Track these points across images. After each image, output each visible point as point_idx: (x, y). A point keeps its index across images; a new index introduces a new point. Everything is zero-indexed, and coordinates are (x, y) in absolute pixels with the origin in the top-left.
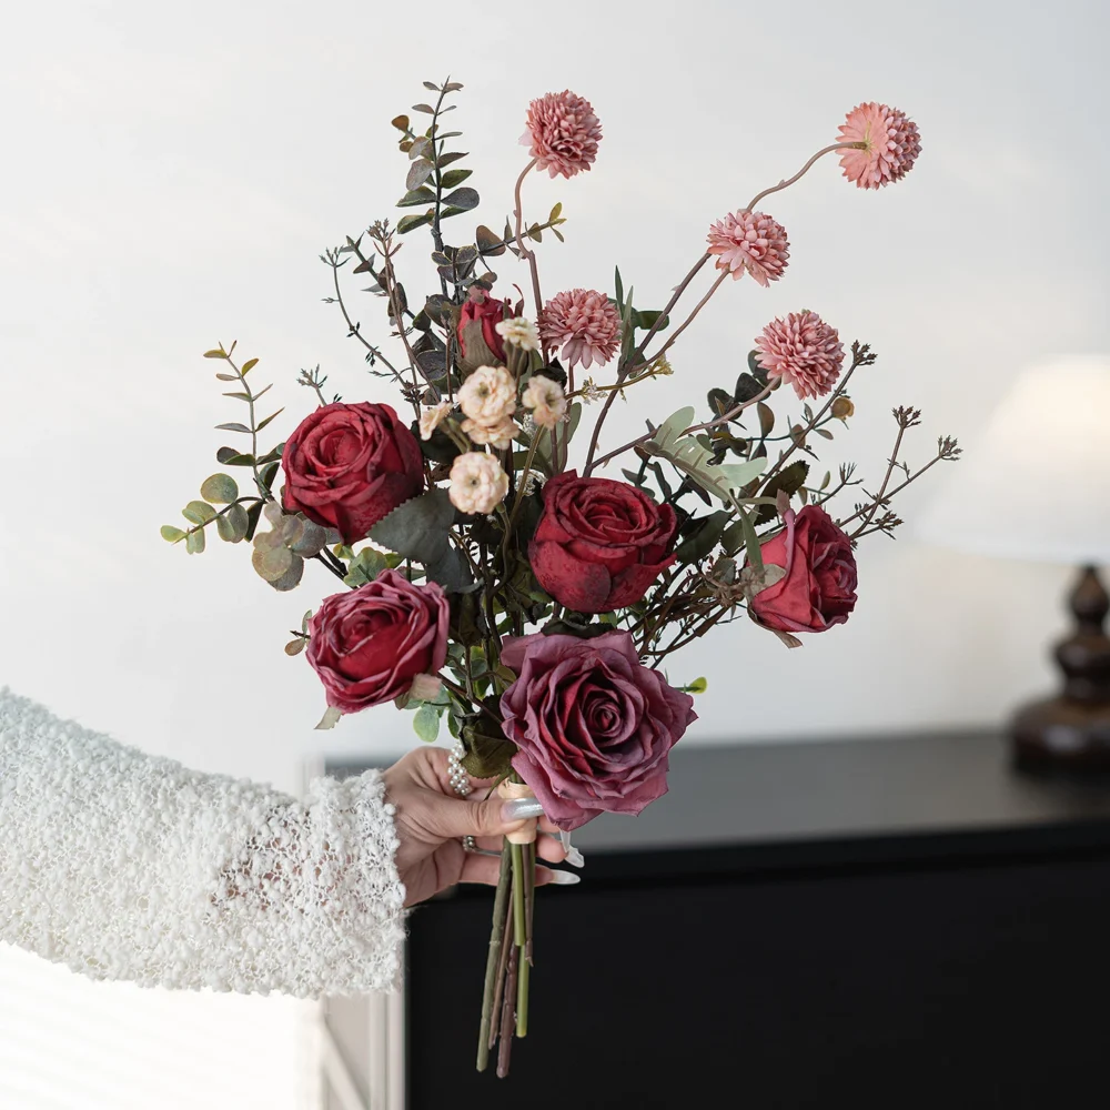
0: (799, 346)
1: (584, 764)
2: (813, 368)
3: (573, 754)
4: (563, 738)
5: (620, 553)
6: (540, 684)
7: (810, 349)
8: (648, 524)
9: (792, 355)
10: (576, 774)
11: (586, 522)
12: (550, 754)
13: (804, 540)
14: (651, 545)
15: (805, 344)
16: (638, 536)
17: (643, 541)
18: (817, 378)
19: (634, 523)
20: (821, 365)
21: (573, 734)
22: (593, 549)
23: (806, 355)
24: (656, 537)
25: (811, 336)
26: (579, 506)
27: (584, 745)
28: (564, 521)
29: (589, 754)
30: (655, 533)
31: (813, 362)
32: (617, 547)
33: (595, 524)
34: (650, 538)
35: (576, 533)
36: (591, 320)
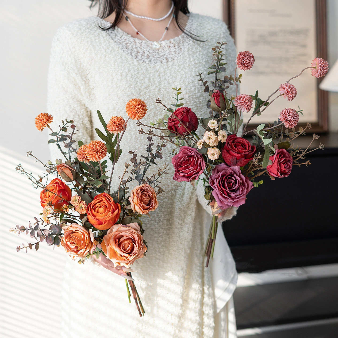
0: (288, 116)
1: (225, 192)
2: (290, 121)
3: (223, 190)
4: (221, 186)
5: (239, 155)
6: (218, 174)
7: (290, 117)
8: (248, 149)
9: (285, 117)
10: (224, 195)
11: (234, 147)
12: (219, 190)
13: (279, 155)
14: (247, 154)
15: (289, 115)
16: (245, 152)
17: (246, 153)
18: (290, 124)
19: (246, 149)
20: (292, 121)
21: (224, 186)
22: (233, 153)
23: (288, 118)
24: (249, 153)
25: (291, 114)
26: (233, 143)
27: (225, 188)
28: (229, 145)
29: (227, 190)
30: (249, 152)
31: (290, 120)
32: (239, 153)
33: (236, 147)
34: (248, 153)
35: (230, 148)
36: (245, 102)
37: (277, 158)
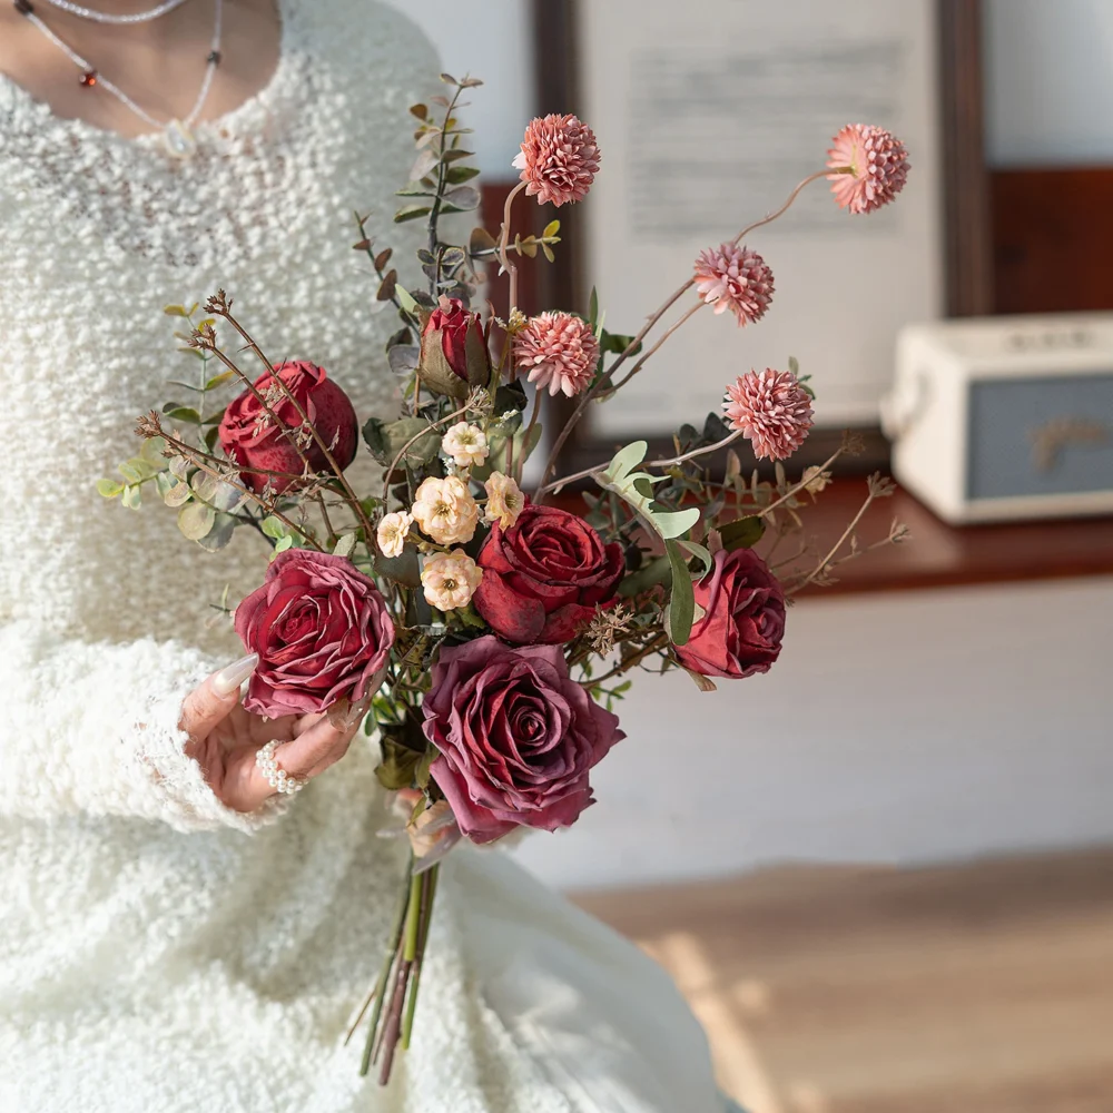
0: (768, 403)
1: (506, 772)
2: (777, 429)
3: (494, 760)
4: (486, 741)
5: (559, 591)
6: (467, 686)
7: (778, 409)
8: (593, 563)
9: (758, 411)
10: (496, 782)
11: (529, 554)
12: (471, 758)
13: (730, 582)
14: (594, 586)
15: (776, 402)
16: (581, 575)
17: (586, 581)
18: (779, 441)
19: (580, 558)
20: (786, 427)
21: (498, 740)
22: (532, 584)
23: (772, 414)
24: (599, 579)
25: (782, 395)
26: (526, 535)
27: (507, 752)
28: (507, 550)
29: (512, 761)
30: (598, 575)
31: (777, 423)
32: (556, 585)
33: (539, 556)
34: (594, 578)
35: (518, 563)
36: (566, 347)
37: (723, 590)
